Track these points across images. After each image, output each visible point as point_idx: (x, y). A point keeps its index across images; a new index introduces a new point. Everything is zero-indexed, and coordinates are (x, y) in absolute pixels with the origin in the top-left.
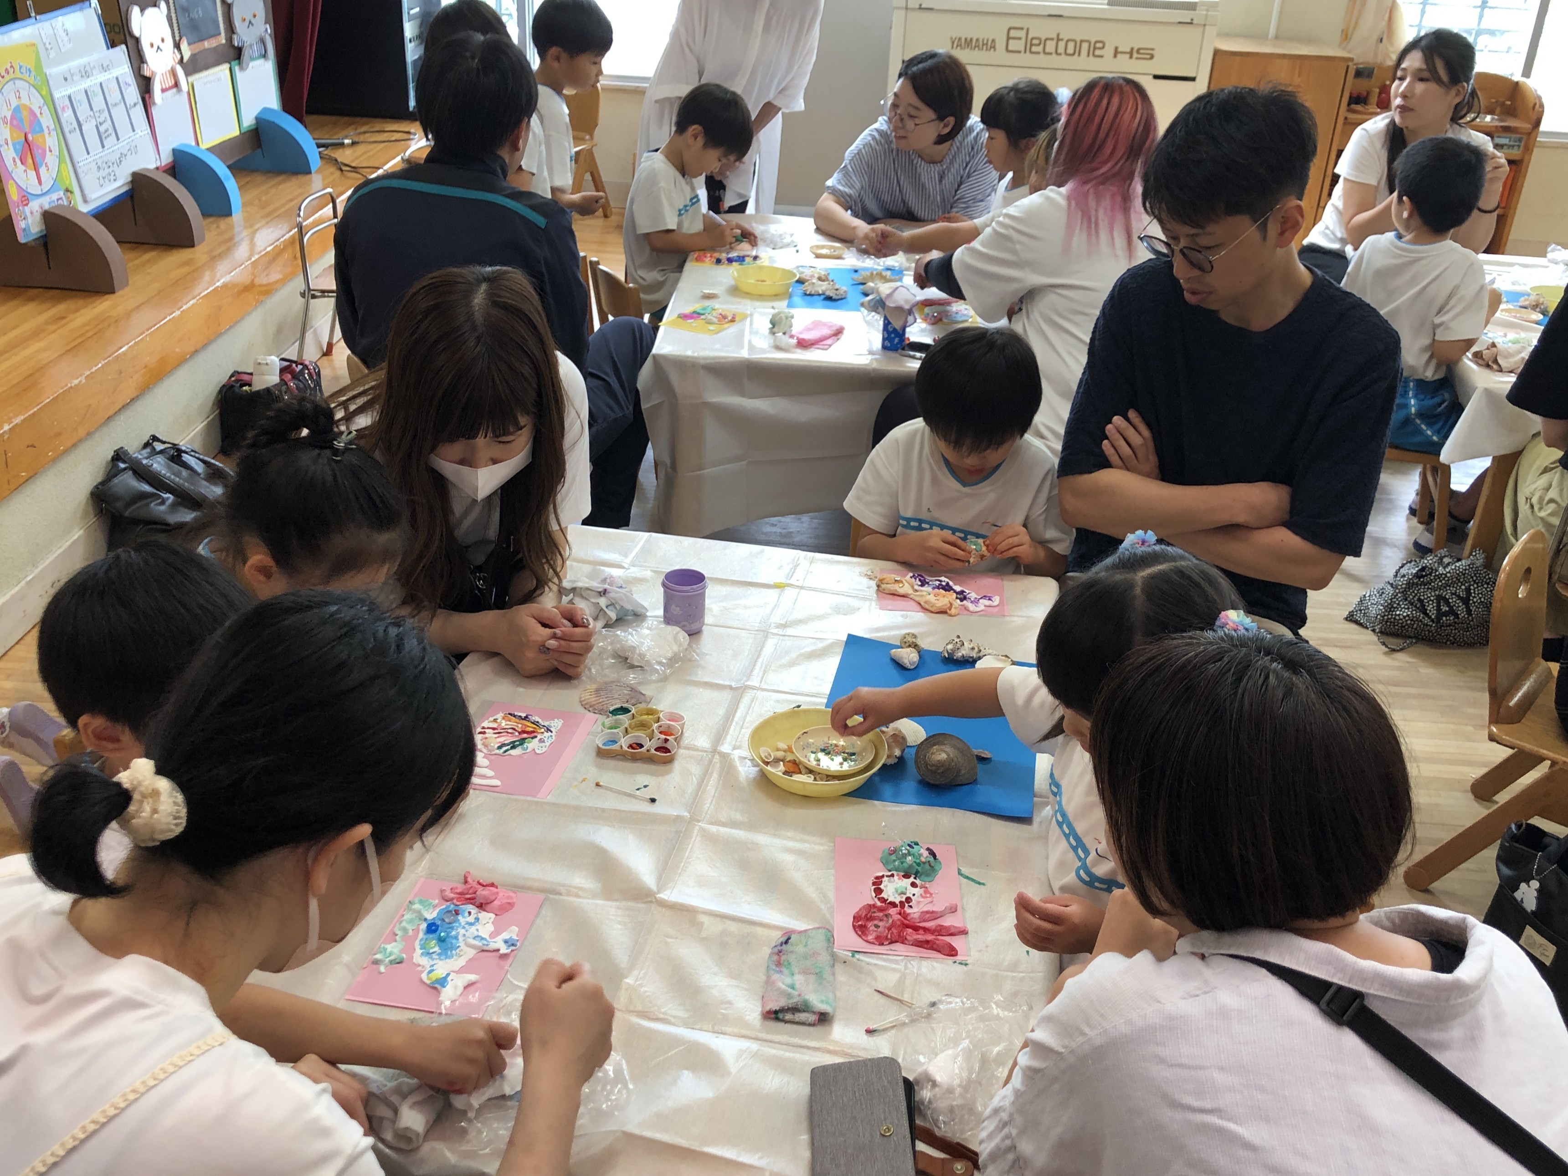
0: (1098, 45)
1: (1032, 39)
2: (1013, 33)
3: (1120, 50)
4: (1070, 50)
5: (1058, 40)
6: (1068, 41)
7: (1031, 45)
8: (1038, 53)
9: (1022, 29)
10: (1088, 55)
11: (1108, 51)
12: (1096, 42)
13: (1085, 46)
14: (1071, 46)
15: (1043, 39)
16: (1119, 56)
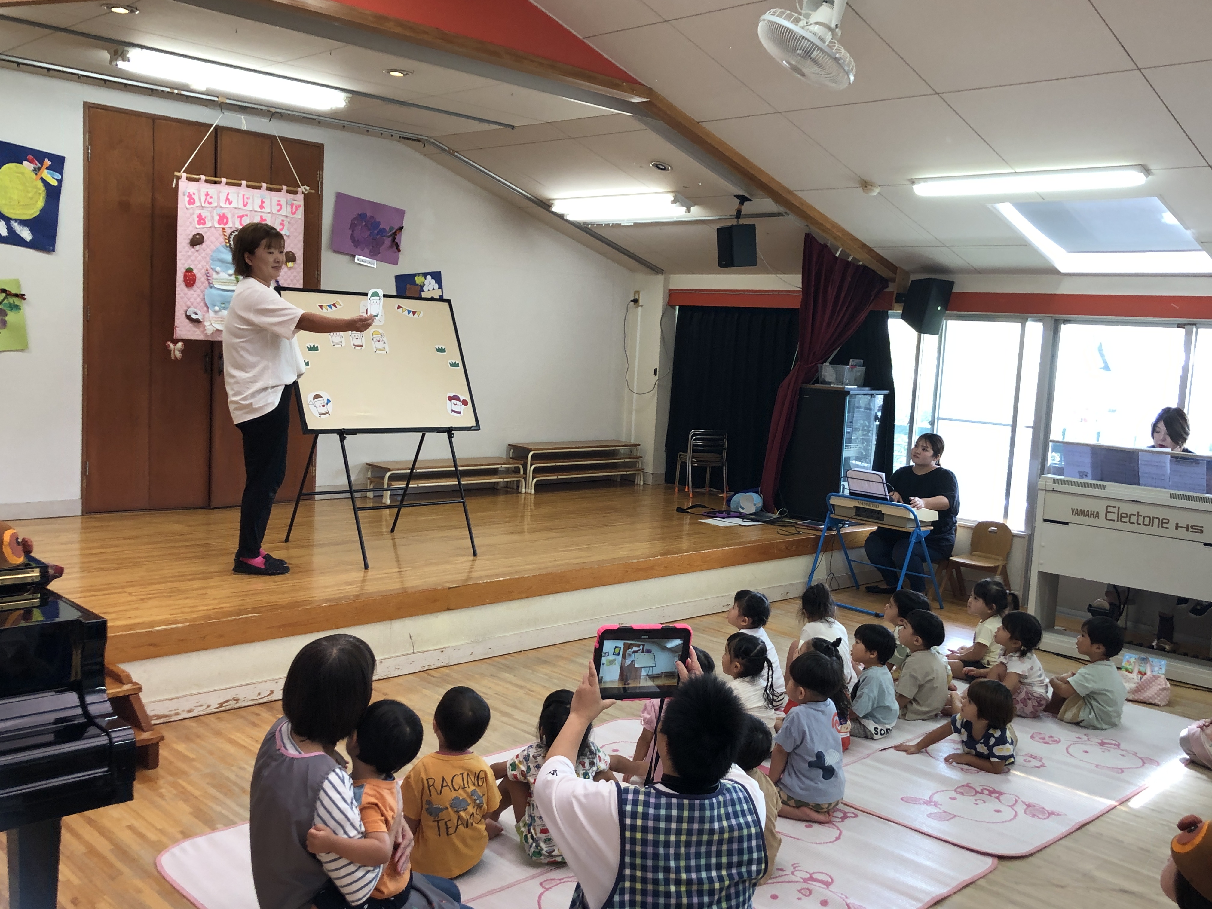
0: (1164, 521)
1: (1122, 513)
2: (1110, 509)
3: (1179, 525)
4: (1147, 522)
5: (1139, 515)
6: (1145, 517)
7: (1122, 517)
8: (1126, 522)
9: (1115, 507)
10: (1158, 527)
11: (1171, 525)
12: (1163, 519)
13: (1156, 521)
14: (1147, 519)
15: (1129, 514)
16: (1179, 529)
